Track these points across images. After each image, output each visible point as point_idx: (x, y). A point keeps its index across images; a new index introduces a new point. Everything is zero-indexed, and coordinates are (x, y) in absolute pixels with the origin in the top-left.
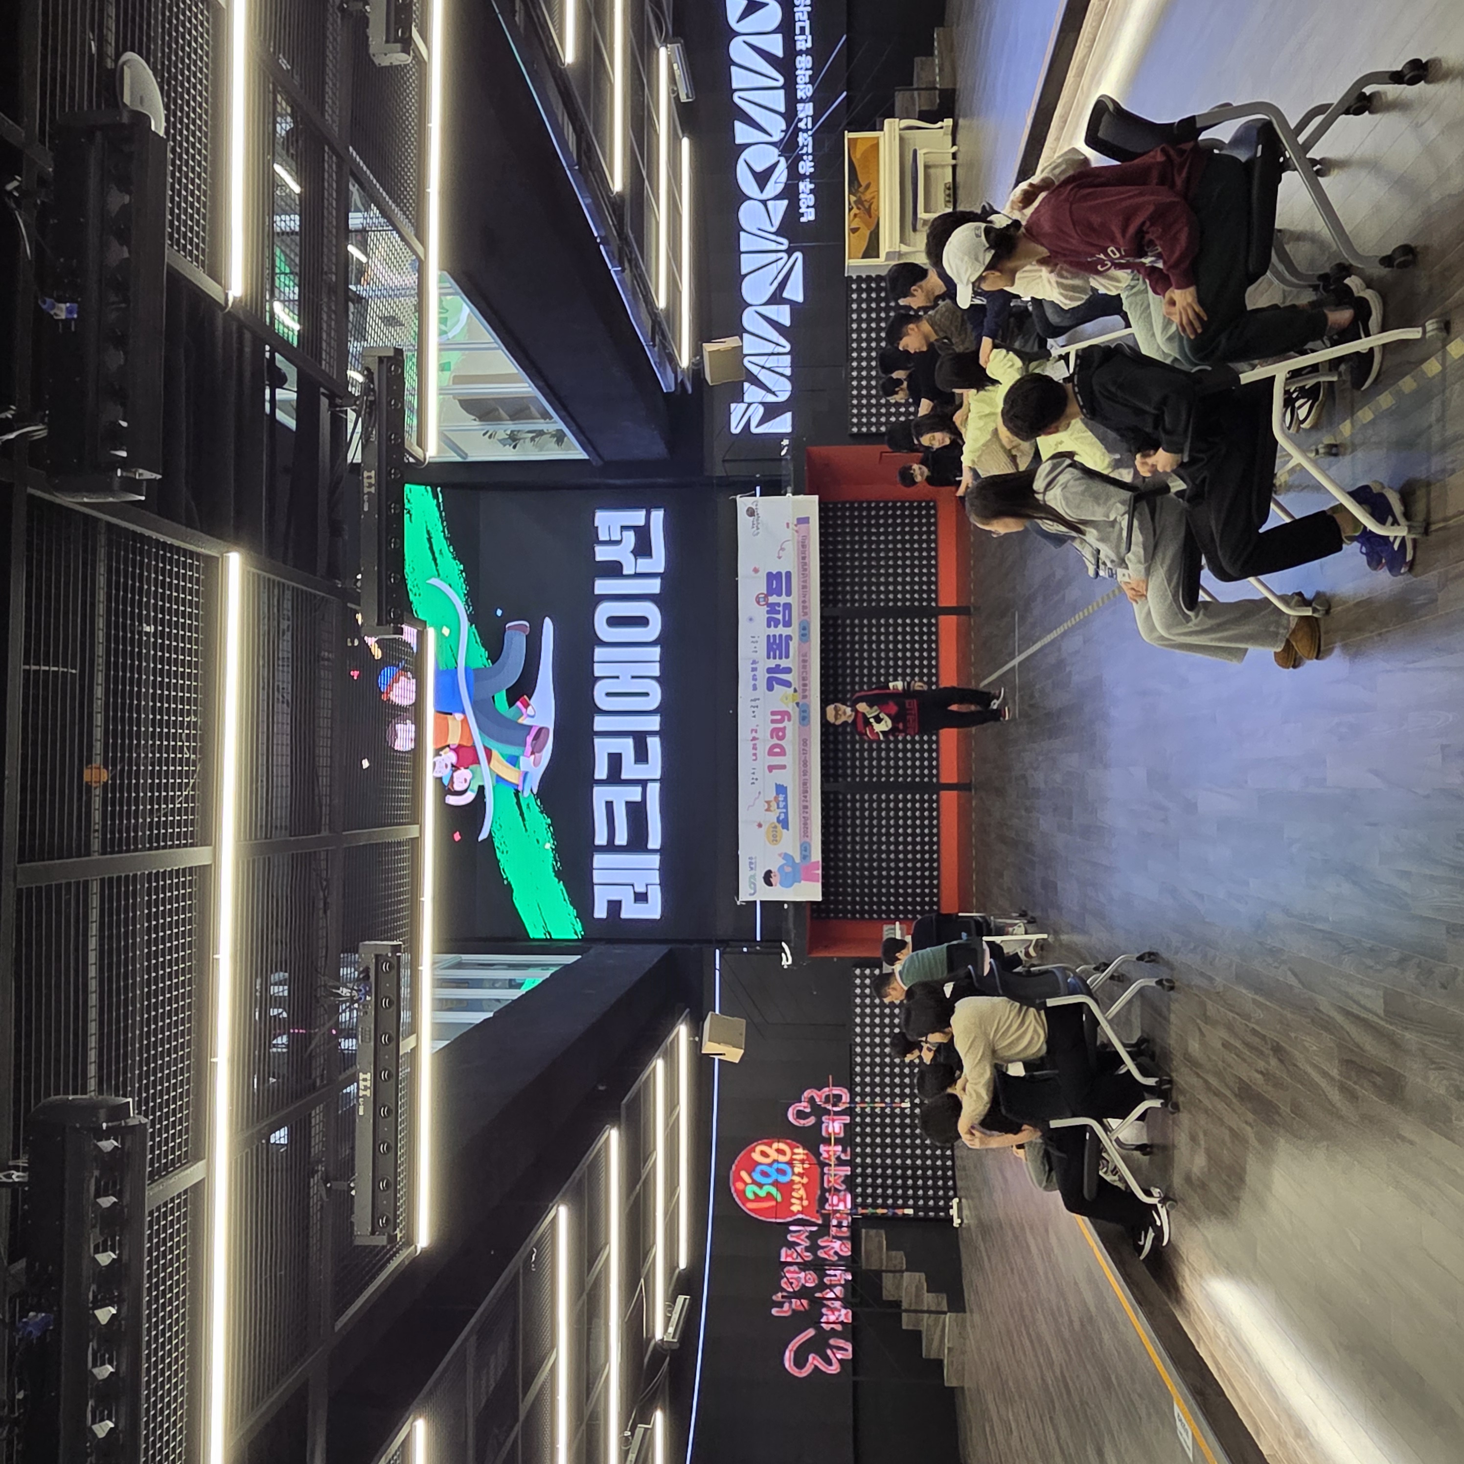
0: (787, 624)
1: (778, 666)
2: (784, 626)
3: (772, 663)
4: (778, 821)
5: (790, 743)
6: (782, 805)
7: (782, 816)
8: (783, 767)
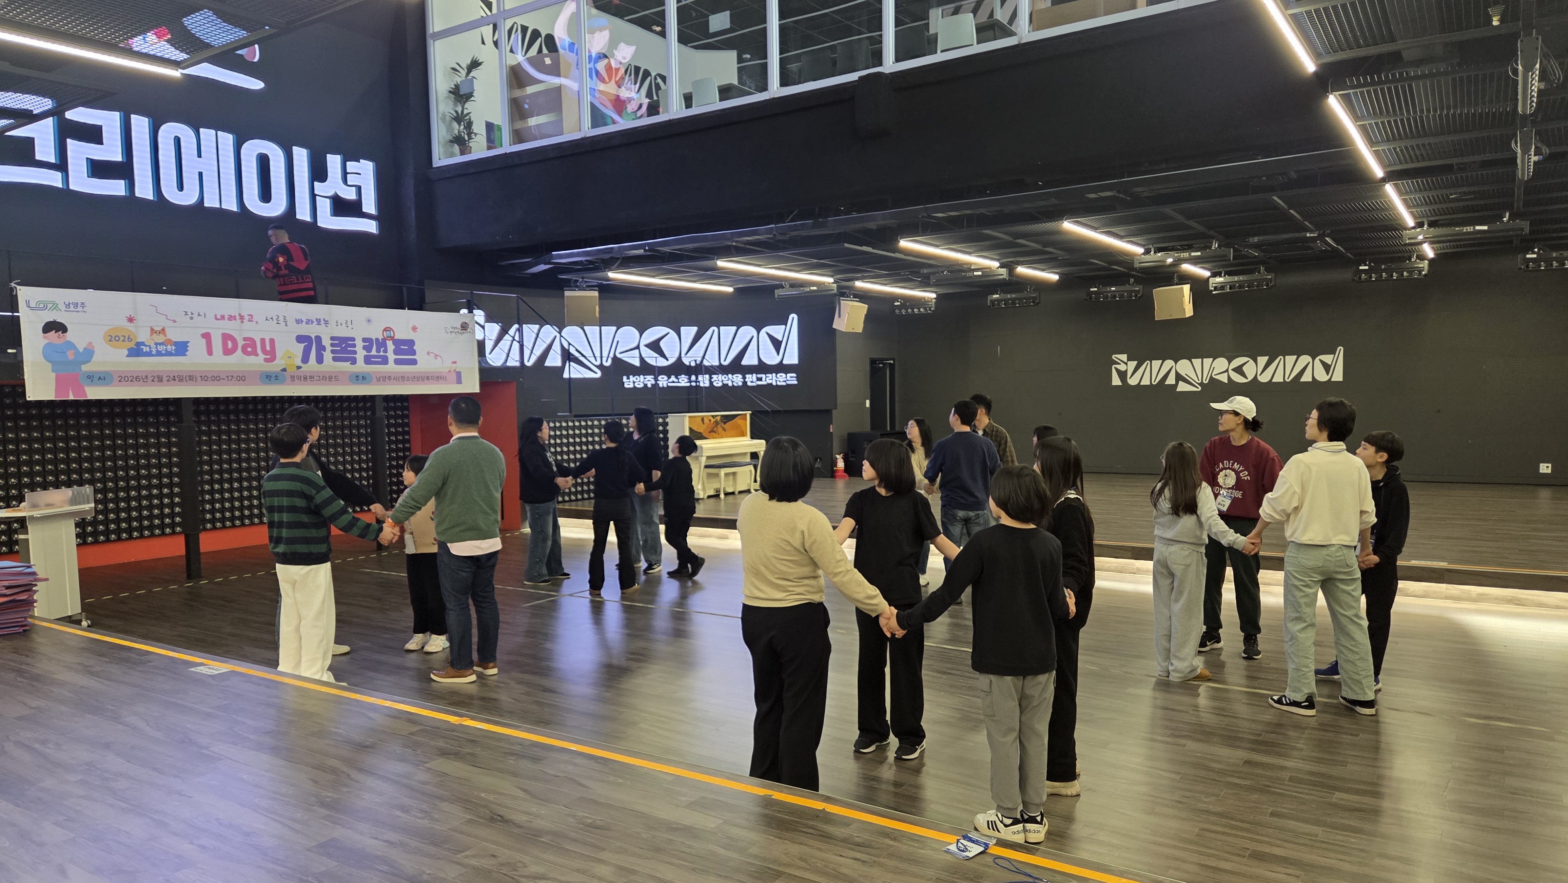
0: (368, 360)
1: (324, 349)
2: (365, 356)
3: (326, 342)
4: (139, 344)
5: (238, 361)
6: (160, 348)
7: (146, 349)
8: (210, 352)
